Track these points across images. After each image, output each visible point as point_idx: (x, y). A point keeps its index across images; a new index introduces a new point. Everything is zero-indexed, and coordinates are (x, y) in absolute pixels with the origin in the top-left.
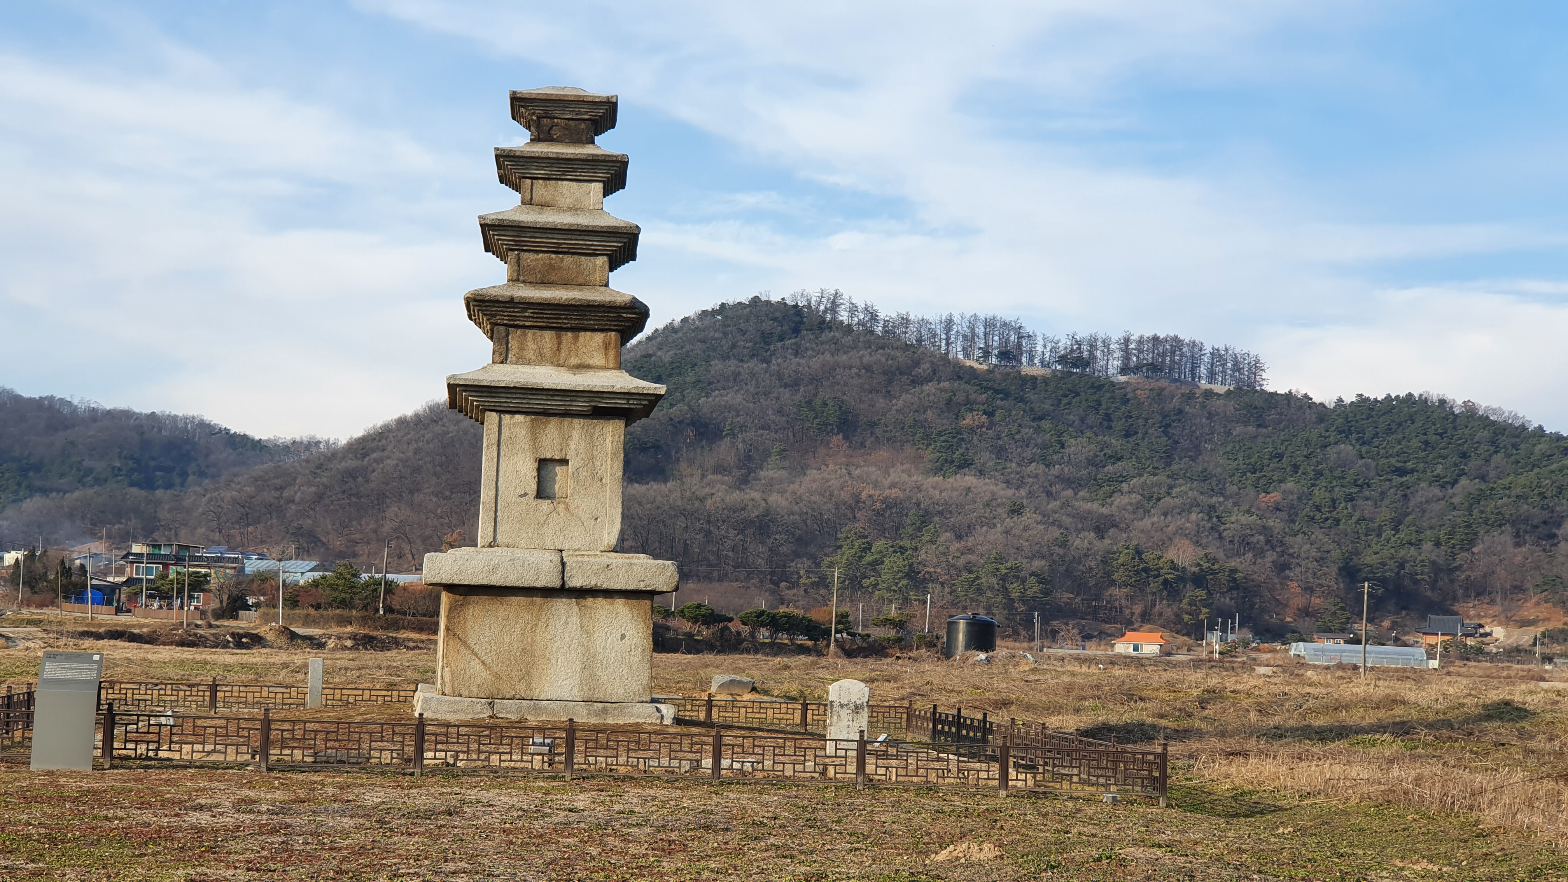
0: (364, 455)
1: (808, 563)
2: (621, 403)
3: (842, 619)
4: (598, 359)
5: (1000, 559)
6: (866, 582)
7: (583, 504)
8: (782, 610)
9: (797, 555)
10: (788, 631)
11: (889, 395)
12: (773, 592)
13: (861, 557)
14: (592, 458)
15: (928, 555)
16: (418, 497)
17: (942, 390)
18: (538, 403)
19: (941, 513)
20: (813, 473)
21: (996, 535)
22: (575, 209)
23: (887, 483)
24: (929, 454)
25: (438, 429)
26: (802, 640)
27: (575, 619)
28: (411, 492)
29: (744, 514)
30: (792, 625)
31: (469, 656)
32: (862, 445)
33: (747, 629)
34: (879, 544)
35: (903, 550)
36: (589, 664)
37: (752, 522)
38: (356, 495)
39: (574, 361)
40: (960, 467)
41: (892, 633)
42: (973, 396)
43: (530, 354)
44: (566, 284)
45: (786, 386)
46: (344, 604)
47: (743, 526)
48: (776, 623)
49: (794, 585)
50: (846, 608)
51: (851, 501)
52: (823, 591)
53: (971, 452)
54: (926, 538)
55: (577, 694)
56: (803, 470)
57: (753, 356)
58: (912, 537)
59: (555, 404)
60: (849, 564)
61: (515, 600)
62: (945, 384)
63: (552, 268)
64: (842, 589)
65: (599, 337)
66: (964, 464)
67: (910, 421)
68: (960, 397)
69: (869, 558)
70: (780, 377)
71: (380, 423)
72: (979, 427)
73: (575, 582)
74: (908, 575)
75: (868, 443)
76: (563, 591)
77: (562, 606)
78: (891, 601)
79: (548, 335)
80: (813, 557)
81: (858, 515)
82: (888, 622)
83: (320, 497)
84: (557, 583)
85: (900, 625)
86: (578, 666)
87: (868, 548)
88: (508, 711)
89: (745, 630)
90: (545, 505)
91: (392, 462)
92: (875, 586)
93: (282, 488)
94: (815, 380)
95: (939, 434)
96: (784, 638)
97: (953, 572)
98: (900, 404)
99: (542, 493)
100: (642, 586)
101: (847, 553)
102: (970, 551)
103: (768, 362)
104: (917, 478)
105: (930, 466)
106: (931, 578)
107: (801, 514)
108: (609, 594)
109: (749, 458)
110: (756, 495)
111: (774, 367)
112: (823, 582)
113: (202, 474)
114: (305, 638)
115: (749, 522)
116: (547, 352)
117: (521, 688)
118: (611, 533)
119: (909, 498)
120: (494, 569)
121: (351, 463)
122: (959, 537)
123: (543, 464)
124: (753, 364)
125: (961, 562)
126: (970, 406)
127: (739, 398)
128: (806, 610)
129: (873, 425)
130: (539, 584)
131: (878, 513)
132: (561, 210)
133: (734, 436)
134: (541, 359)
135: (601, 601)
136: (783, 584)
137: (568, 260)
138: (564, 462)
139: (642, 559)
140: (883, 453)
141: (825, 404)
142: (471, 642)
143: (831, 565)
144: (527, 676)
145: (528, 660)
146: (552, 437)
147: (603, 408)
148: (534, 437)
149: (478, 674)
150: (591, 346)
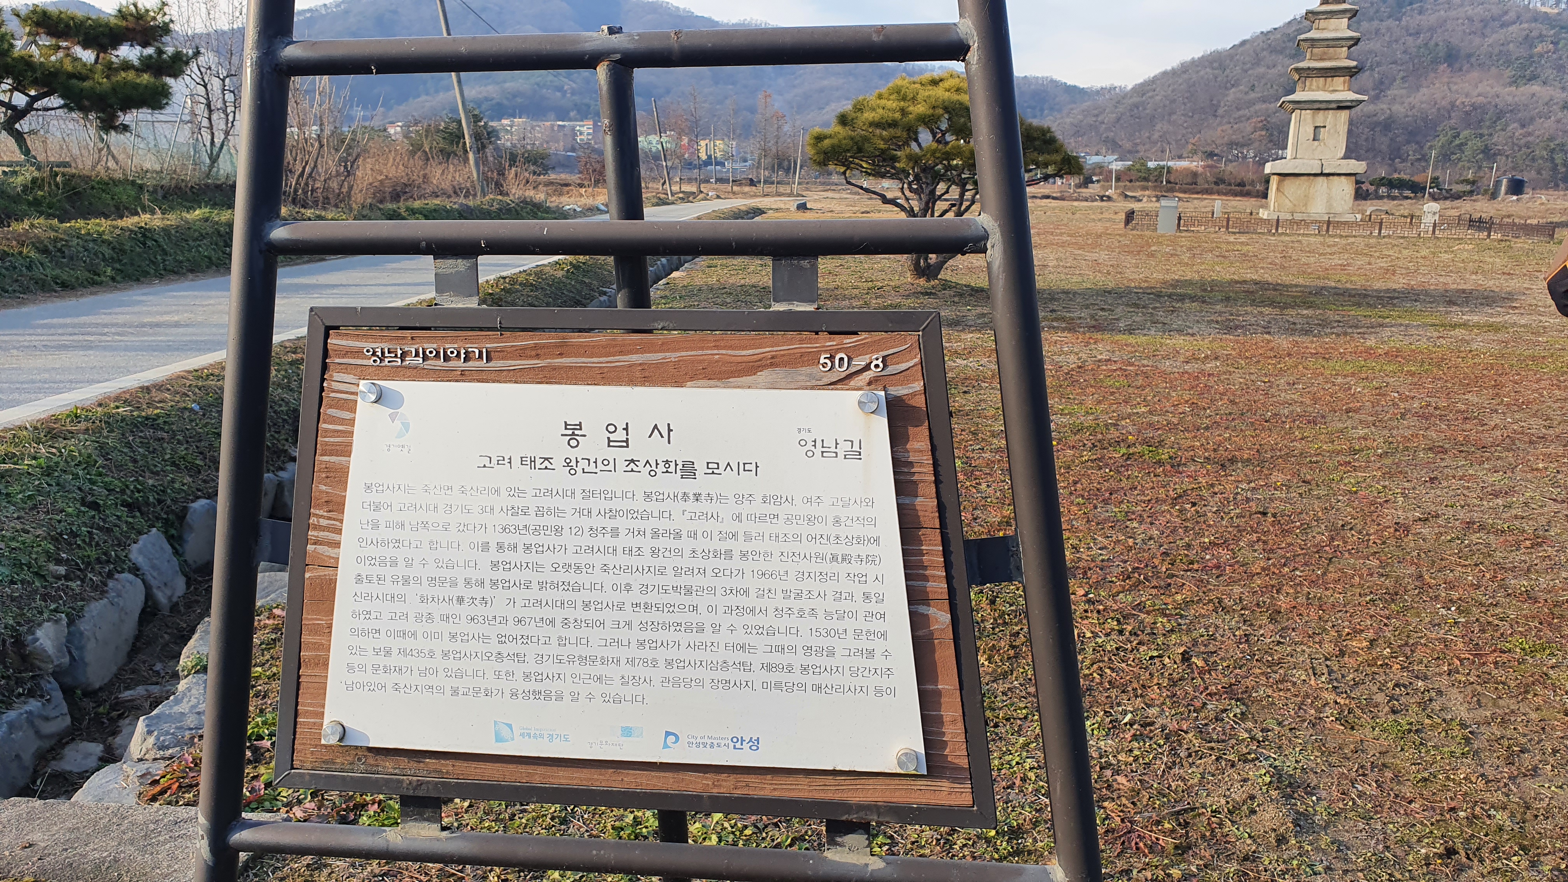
0: (1143, 95)
1: (1414, 146)
2: (1348, 104)
3: (1435, 180)
4: (1341, 88)
5: (1551, 139)
6: (1454, 157)
7: (1331, 142)
8: (1396, 176)
9: (1408, 142)
10: (1399, 188)
11: (1484, 35)
12: (1390, 165)
13: (1451, 142)
14: (1336, 125)
15: (1498, 139)
16: (1174, 117)
17: (1522, 30)
18: (1316, 106)
19: (1511, 111)
20: (1424, 90)
21: (1550, 123)
22: (1336, 30)
23: (1475, 93)
24: (1509, 73)
25: (1186, 76)
26: (1407, 193)
27: (1325, 185)
28: (1170, 115)
29: (1375, 119)
30: (1401, 185)
31: (1286, 198)
32: (1461, 70)
33: (1373, 188)
34: (1465, 133)
35: (1482, 136)
36: (1330, 200)
37: (1380, 123)
38: (1139, 118)
40: (1529, 80)
41: (1468, 188)
42: (1544, 32)
44: (1330, 59)
45: (1410, 35)
46: (1146, 179)
47: (1373, 127)
48: (1391, 184)
49: (1403, 161)
50: (1437, 174)
51: (1449, 107)
52: (1423, 164)
53: (1539, 70)
54: (1498, 128)
55: (1324, 211)
56: (1418, 88)
57: (1389, 17)
58: (1489, 127)
59: (1323, 106)
60: (1442, 147)
61: (1303, 178)
62: (1526, 25)
63: (1325, 53)
64: (1437, 161)
65: (1342, 79)
66: (1533, 78)
67: (1496, 51)
68: (1535, 34)
69: (1457, 142)
70: (1407, 30)
71: (1152, 75)
72: (1547, 52)
73: (1326, 171)
74: (1483, 152)
75: (1464, 68)
76: (1322, 174)
77: (1321, 179)
78: (1469, 168)
79: (1322, 79)
80: (1417, 143)
81: (1453, 114)
82: (1467, 182)
83: (1118, 120)
84: (1319, 172)
85: (1473, 183)
86: (1325, 201)
87: (1457, 135)
88: (1298, 217)
89: (1372, 188)
90: (1316, 143)
91: (1158, 98)
92: (1459, 159)
93: (1097, 116)
94: (1432, 29)
95: (1517, 59)
96: (1396, 192)
97: (1516, 148)
98: (1491, 41)
99: (1315, 139)
100: (1352, 172)
101: (1443, 139)
102: (1530, 134)
103: (1400, 20)
104: (1498, 89)
105: (1508, 80)
106: (1499, 153)
107: (1414, 116)
108: (1339, 175)
109: (1382, 83)
110: (1384, 106)
111: (1403, 23)
112: (1424, 158)
113: (1052, 109)
114: (1132, 197)
115: (1378, 124)
116: (1321, 86)
117: (1304, 209)
118: (1342, 152)
119: (1490, 103)
120: (1296, 167)
121: (1136, 99)
122: (1523, 126)
123: (1317, 128)
124: (1390, 22)
125: (1522, 142)
126: (1541, 37)
127: (1378, 45)
128: (1412, 175)
129: (1469, 56)
130: (1313, 172)
131: (1467, 113)
132: (1330, 31)
133: (1373, 70)
134: (1318, 89)
135: (1336, 178)
136: (1397, 160)
137: (1332, 50)
138: (1325, 127)
139: (1353, 162)
140: (1475, 74)
141: (1437, 45)
142: (1288, 192)
143: (1431, 148)
144: (1306, 205)
145: (1307, 200)
146: (1320, 118)
147: (1341, 106)
148: (1313, 117)
149: (1288, 204)
150: (1339, 82)
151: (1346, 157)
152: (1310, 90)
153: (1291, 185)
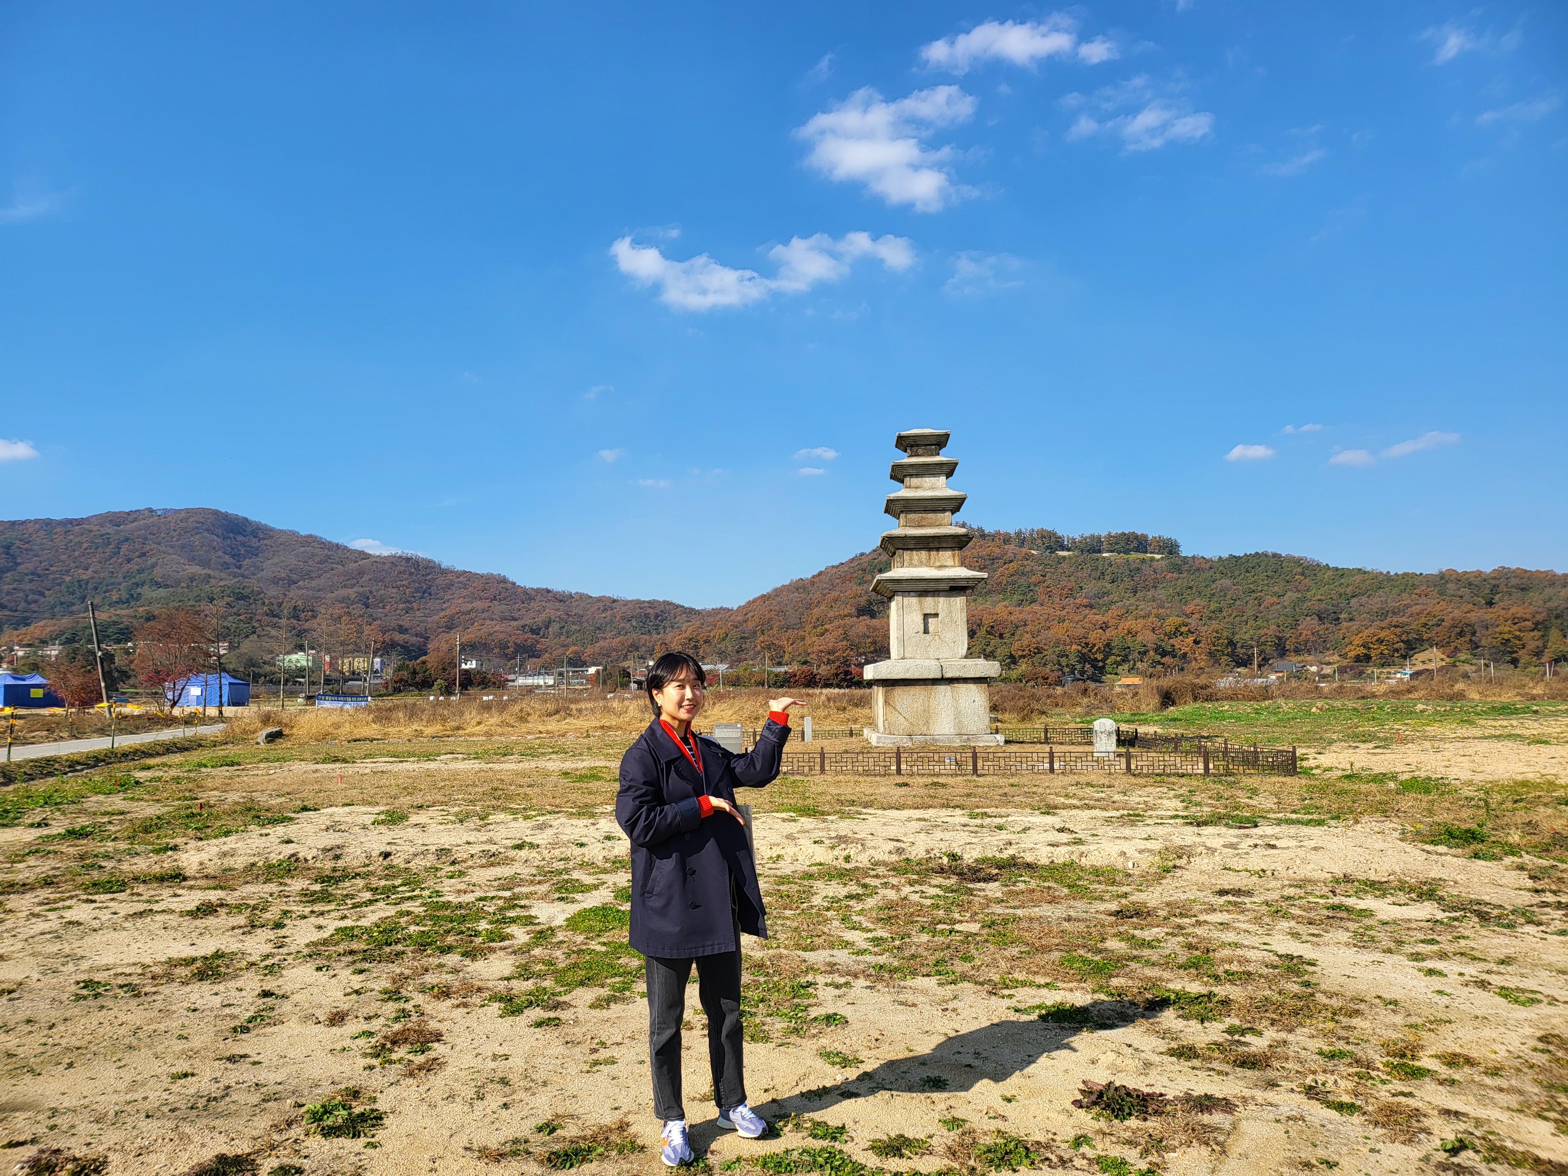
2: (964, 584)
4: (950, 562)
7: (948, 636)
14: (951, 612)
18: (922, 586)
22: (932, 488)
27: (949, 693)
31: (897, 715)
36: (958, 715)
39: (938, 564)
43: (915, 562)
44: (931, 525)
55: (953, 731)
59: (932, 586)
61: (919, 685)
65: (950, 551)
73: (948, 675)
76: (942, 680)
77: (942, 689)
79: (923, 553)
84: (939, 676)
86: (953, 717)
88: (919, 740)
90: (928, 637)
99: (926, 631)
100: (983, 675)
108: (965, 680)
116: (924, 560)
117: (924, 730)
118: (963, 650)
120: (908, 670)
123: (926, 616)
130: (931, 677)
132: (925, 489)
134: (921, 564)
135: (962, 685)
137: (930, 515)
138: (936, 615)
139: (981, 661)
142: (898, 708)
144: (927, 723)
145: (927, 716)
146: (929, 603)
147: (955, 588)
148: (921, 603)
149: (902, 723)
150: (946, 556)
151: (969, 655)
152: (911, 565)
153: (903, 697)
